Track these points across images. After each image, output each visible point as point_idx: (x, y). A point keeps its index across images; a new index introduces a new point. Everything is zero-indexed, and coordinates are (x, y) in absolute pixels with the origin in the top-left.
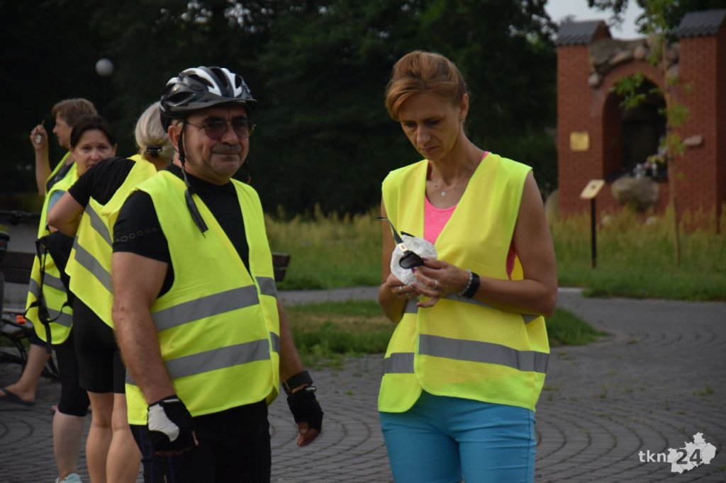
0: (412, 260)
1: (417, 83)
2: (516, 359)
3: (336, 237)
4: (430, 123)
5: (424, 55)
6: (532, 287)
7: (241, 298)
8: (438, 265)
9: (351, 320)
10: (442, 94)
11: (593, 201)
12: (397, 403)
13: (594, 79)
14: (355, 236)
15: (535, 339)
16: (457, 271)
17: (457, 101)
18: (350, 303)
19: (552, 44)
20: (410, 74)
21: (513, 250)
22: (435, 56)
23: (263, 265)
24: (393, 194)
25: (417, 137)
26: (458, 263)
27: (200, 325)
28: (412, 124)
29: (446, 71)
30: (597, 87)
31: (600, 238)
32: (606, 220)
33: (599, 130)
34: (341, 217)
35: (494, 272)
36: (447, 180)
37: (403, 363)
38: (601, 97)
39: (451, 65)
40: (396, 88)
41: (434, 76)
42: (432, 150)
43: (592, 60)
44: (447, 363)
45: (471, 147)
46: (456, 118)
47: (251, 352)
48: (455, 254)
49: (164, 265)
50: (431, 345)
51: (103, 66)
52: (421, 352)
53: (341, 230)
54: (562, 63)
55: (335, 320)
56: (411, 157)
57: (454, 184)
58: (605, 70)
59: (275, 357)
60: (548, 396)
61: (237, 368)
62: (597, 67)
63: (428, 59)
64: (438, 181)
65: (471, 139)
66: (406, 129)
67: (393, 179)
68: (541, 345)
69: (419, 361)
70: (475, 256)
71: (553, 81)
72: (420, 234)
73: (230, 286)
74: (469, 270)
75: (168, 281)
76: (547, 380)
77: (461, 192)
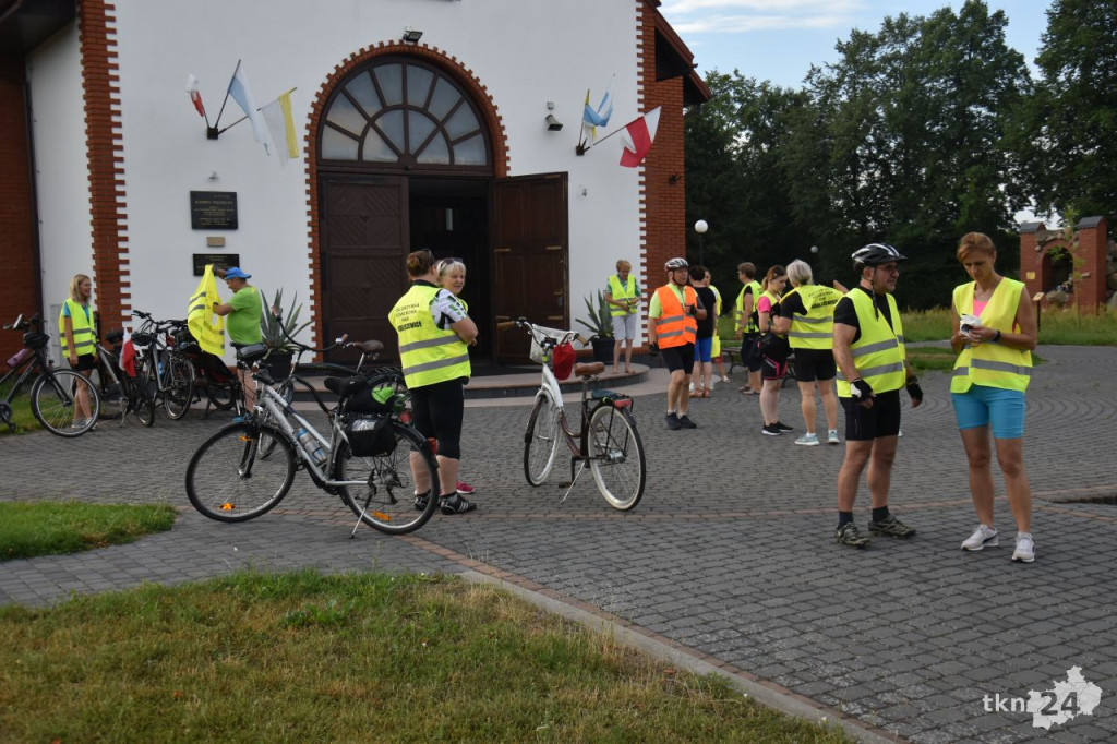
0: (967, 327)
1: (972, 246)
2: (1016, 369)
3: (917, 320)
4: (978, 264)
5: (976, 234)
6: (1025, 337)
7: (890, 344)
8: (979, 329)
9: (926, 355)
10: (985, 251)
11: (1038, 302)
12: (962, 388)
13: (1038, 248)
14: (926, 319)
15: (1025, 360)
16: (989, 329)
17: (991, 254)
18: (925, 348)
19: (1018, 233)
20: (969, 242)
21: (1016, 320)
22: (981, 235)
23: (899, 329)
24: (958, 296)
25: (971, 270)
26: (989, 326)
27: (872, 356)
28: (969, 265)
29: (986, 241)
30: (1039, 251)
31: (1042, 318)
32: (1043, 310)
33: (1040, 270)
34: (919, 311)
35: (1007, 330)
36: (984, 289)
37: (963, 371)
38: (1041, 255)
39: (989, 239)
40: (962, 249)
41: (980, 243)
42: (978, 276)
43: (1037, 239)
44: (984, 372)
45: (996, 275)
46: (990, 262)
47: (895, 367)
48: (988, 322)
49: (854, 329)
50: (977, 363)
51: (814, 249)
52: (972, 366)
53: (920, 317)
54: (1022, 241)
55: (920, 355)
56: (968, 279)
57: (988, 291)
58: (1043, 244)
59: (904, 369)
60: (1030, 388)
61: (889, 374)
62: (1040, 243)
63: (978, 236)
64: (980, 290)
65: (997, 271)
66: (966, 267)
67: (958, 290)
68: (1029, 363)
69: (971, 370)
70: (997, 323)
71: (1018, 249)
72: (971, 313)
73: (886, 339)
74: (996, 329)
75: (858, 336)
76: (1031, 380)
77: (990, 296)
